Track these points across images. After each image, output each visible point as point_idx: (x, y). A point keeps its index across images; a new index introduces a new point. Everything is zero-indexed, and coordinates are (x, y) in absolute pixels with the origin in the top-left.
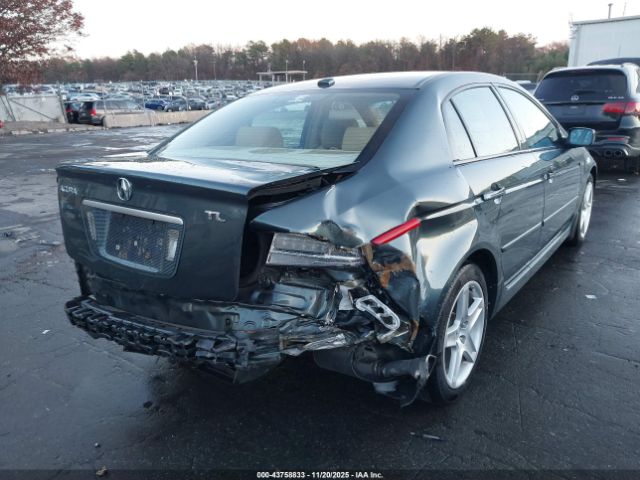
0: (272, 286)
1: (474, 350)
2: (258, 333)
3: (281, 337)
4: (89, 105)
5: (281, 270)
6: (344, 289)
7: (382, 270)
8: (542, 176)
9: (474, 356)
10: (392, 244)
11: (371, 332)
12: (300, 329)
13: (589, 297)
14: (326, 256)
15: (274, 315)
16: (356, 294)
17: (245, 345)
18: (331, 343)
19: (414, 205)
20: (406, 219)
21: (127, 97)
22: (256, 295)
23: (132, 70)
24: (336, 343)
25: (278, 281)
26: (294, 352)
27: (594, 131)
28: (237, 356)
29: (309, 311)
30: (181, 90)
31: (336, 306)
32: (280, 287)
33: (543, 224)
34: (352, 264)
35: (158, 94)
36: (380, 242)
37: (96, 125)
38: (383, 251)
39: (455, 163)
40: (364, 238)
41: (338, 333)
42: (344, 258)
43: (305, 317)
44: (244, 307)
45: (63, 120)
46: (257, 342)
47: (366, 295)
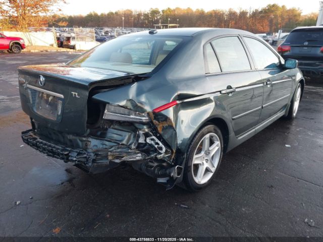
0: (107, 129)
1: (214, 167)
2: (98, 151)
3: (109, 153)
4: (68, 39)
5: (111, 122)
6: (141, 132)
7: (159, 125)
8: (263, 83)
9: (213, 170)
10: (163, 112)
11: (155, 154)
12: (119, 150)
13: (287, 146)
14: (132, 116)
15: (107, 143)
16: (147, 135)
17: (91, 155)
18: (135, 158)
19: (176, 94)
20: (171, 101)
21: (88, 35)
22: (99, 133)
23: (92, 21)
24: (137, 158)
25: (110, 127)
26: (117, 161)
27: (297, 61)
28: (87, 160)
29: (124, 142)
30: (115, 32)
31: (138, 140)
32: (110, 130)
33: (262, 107)
34: (144, 121)
35: (103, 34)
36: (157, 111)
37: (71, 48)
38: (158, 116)
39: (207, 75)
40: (148, 109)
41: (138, 153)
42: (140, 118)
43: (122, 145)
44: (93, 138)
45: (55, 45)
46: (97, 155)
47: (151, 136)
